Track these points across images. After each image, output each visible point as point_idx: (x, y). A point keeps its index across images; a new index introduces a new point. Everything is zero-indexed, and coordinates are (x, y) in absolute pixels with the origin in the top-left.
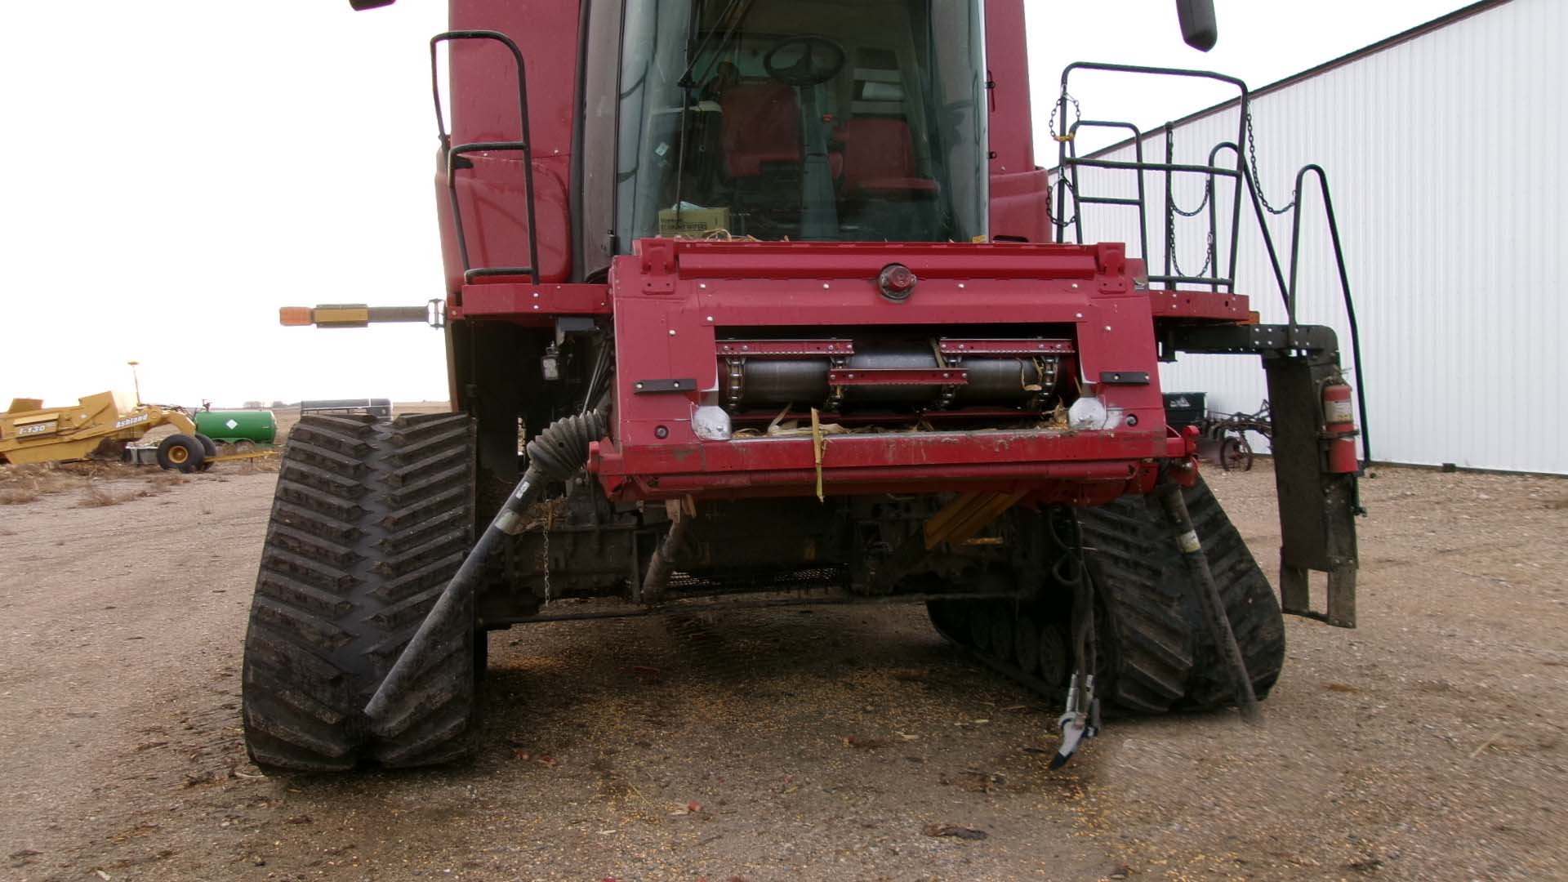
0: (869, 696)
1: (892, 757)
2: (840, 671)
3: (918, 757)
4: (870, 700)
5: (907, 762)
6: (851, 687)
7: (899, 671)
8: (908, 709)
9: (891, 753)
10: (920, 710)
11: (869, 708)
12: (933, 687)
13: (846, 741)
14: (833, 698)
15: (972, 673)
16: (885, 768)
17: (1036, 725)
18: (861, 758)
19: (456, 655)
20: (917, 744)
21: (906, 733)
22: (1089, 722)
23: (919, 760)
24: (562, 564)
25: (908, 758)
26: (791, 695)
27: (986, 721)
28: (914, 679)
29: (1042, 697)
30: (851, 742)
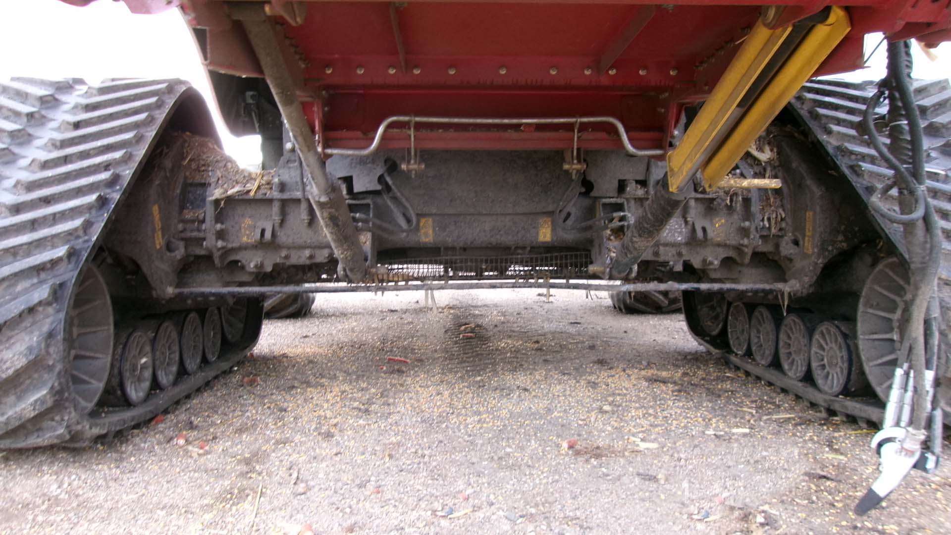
0: (609, 395)
1: (618, 471)
2: (588, 370)
3: (651, 473)
4: (611, 399)
5: (637, 480)
6: (594, 385)
7: (650, 373)
8: (651, 411)
9: (617, 466)
10: (665, 413)
11: (607, 408)
12: (683, 389)
13: (565, 445)
14: (570, 395)
15: (728, 377)
16: (603, 487)
17: (811, 439)
18: (580, 468)
19: (41, 309)
20: (657, 456)
21: (642, 440)
22: (926, 446)
23: (654, 479)
24: (268, 235)
25: (639, 474)
26: (526, 390)
27: (747, 431)
28: (664, 382)
29: (813, 405)
30: (571, 447)
